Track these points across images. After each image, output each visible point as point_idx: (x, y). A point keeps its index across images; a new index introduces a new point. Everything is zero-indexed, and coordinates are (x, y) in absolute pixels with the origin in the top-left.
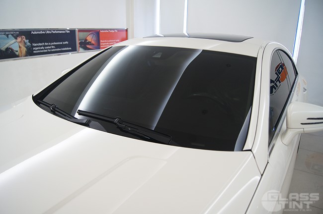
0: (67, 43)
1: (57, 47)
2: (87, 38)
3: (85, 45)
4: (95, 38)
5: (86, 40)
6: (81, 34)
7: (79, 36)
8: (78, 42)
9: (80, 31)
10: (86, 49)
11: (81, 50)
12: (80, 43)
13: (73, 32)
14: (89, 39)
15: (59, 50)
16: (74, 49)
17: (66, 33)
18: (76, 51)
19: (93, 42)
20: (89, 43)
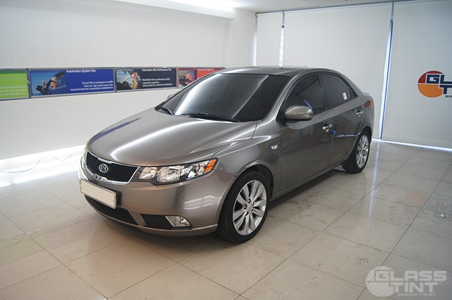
0: (169, 79)
1: (161, 82)
2: (187, 76)
3: (184, 81)
4: (193, 76)
5: (185, 77)
6: (182, 71)
7: (179, 74)
8: (178, 79)
9: (181, 69)
10: (185, 85)
11: (180, 86)
12: (179, 80)
13: (174, 70)
14: (188, 76)
15: (162, 85)
16: (174, 85)
17: (169, 71)
18: (176, 86)
19: (191, 79)
20: (188, 80)
